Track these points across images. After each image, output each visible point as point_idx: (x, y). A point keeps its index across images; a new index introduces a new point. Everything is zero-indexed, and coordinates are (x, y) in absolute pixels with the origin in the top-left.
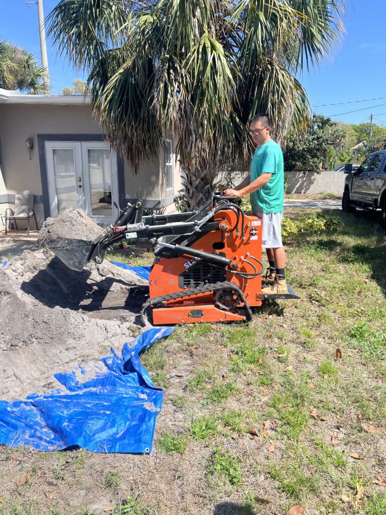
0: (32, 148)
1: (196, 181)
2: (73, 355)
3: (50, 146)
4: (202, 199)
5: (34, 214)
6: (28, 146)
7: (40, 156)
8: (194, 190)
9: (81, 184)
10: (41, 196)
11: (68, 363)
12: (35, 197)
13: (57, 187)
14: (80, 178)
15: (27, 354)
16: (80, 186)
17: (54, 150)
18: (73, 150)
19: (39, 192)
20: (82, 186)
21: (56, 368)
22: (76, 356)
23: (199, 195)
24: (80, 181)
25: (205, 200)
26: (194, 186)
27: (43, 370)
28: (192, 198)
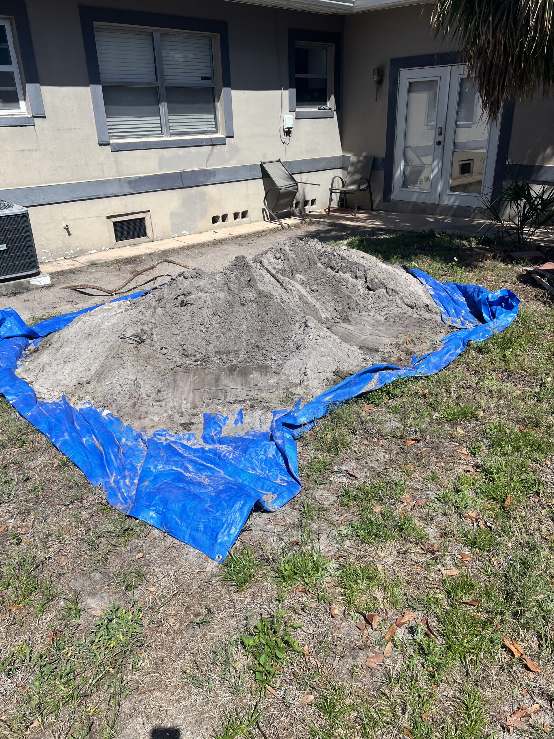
0: (380, 82)
2: (244, 396)
3: (406, 76)
5: (369, 187)
6: (376, 79)
7: (389, 94)
9: (440, 138)
10: (383, 158)
11: (231, 403)
12: (375, 160)
13: (407, 145)
14: (441, 129)
15: (197, 377)
16: (439, 143)
17: (410, 83)
18: (437, 81)
19: (381, 153)
20: (442, 143)
21: (211, 406)
22: (247, 397)
24: (440, 134)
27: (197, 403)
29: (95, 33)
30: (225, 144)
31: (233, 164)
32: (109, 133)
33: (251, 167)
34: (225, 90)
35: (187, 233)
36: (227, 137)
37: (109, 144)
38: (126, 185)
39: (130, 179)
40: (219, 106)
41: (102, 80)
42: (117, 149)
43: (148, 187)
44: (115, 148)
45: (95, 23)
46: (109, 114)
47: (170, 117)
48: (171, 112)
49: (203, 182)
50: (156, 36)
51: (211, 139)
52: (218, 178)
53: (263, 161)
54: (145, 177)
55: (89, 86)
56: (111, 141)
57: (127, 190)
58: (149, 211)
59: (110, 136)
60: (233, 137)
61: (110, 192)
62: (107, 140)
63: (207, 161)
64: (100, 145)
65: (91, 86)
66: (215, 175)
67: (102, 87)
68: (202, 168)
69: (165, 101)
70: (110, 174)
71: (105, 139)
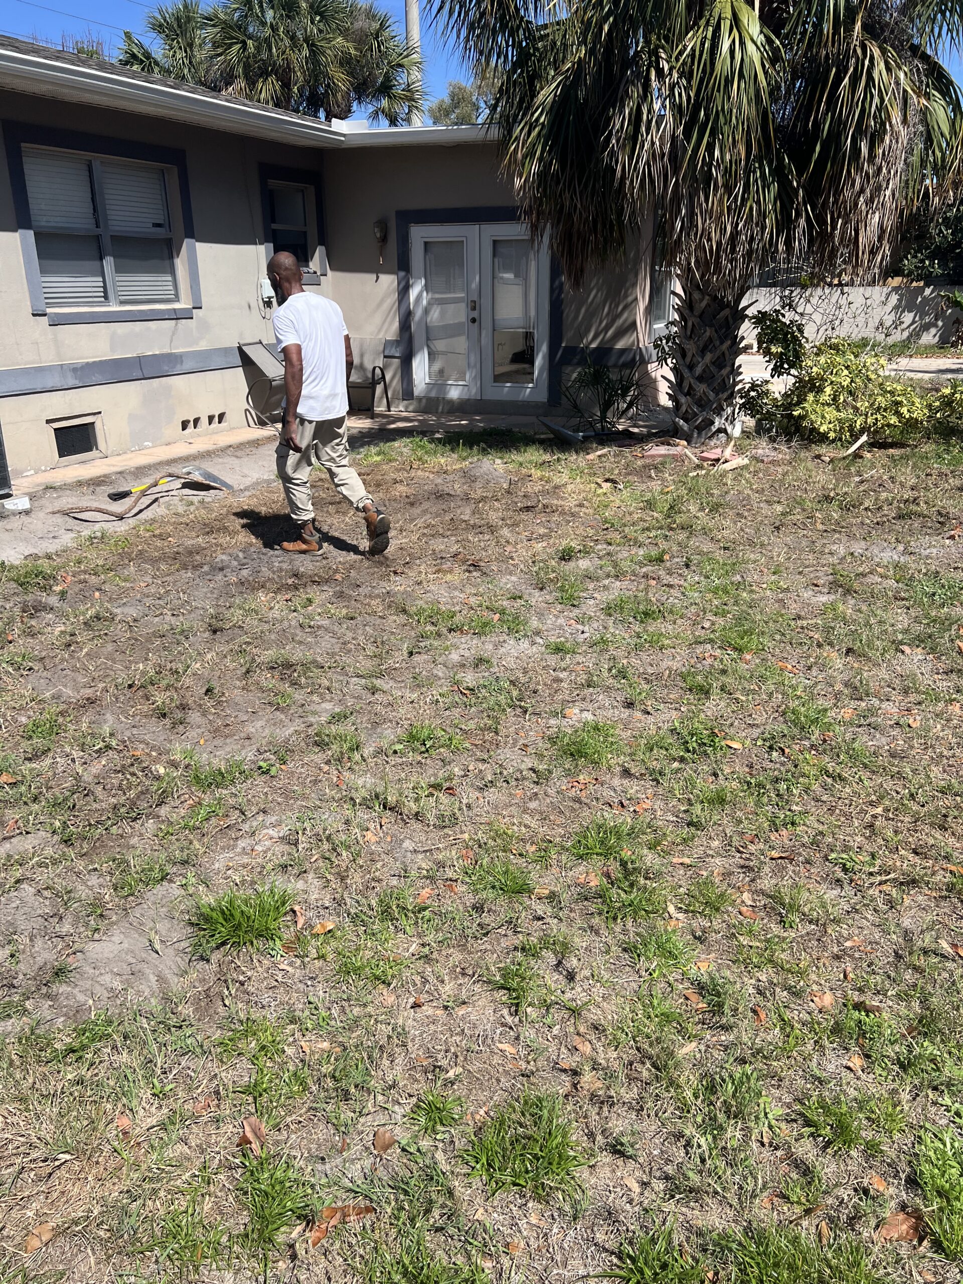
0: (384, 239)
1: (701, 300)
3: (419, 234)
4: (710, 340)
5: (383, 379)
6: (378, 235)
7: (398, 255)
8: (696, 321)
9: (475, 314)
10: (396, 341)
12: (386, 343)
13: (429, 324)
14: (475, 302)
16: (474, 320)
17: (426, 243)
18: (463, 241)
19: (394, 333)
20: (477, 320)
23: (705, 332)
24: (474, 309)
25: (717, 343)
26: (696, 313)
28: (691, 337)
29: (24, 159)
30: (192, 318)
31: (203, 345)
32: (46, 298)
33: (226, 351)
34: (187, 242)
35: (150, 444)
36: (194, 308)
37: (45, 315)
38: (70, 375)
39: (75, 366)
40: (180, 264)
41: (34, 223)
42: (57, 322)
43: (97, 378)
44: (54, 321)
45: (23, 145)
46: (44, 271)
47: (117, 279)
48: (119, 270)
49: (168, 371)
50: (96, 165)
51: (175, 310)
52: (188, 365)
53: (242, 342)
54: (94, 362)
55: (16, 231)
56: (49, 310)
57: (72, 382)
58: (100, 413)
59: (47, 303)
60: (201, 308)
61: (49, 385)
62: (43, 309)
63: (171, 342)
64: (34, 315)
65: (20, 231)
66: (182, 362)
67: (35, 234)
68: (166, 350)
69: (110, 255)
70: (49, 359)
71: (41, 307)
